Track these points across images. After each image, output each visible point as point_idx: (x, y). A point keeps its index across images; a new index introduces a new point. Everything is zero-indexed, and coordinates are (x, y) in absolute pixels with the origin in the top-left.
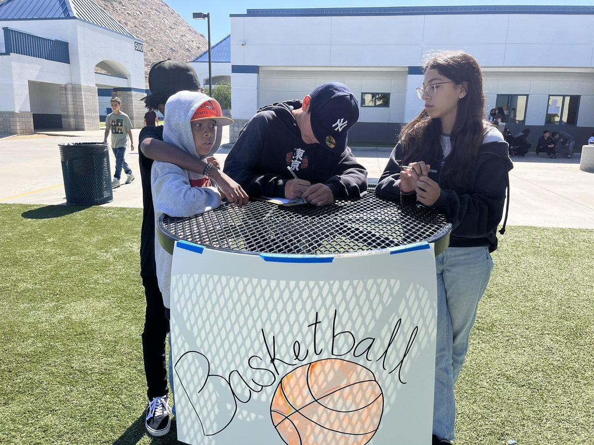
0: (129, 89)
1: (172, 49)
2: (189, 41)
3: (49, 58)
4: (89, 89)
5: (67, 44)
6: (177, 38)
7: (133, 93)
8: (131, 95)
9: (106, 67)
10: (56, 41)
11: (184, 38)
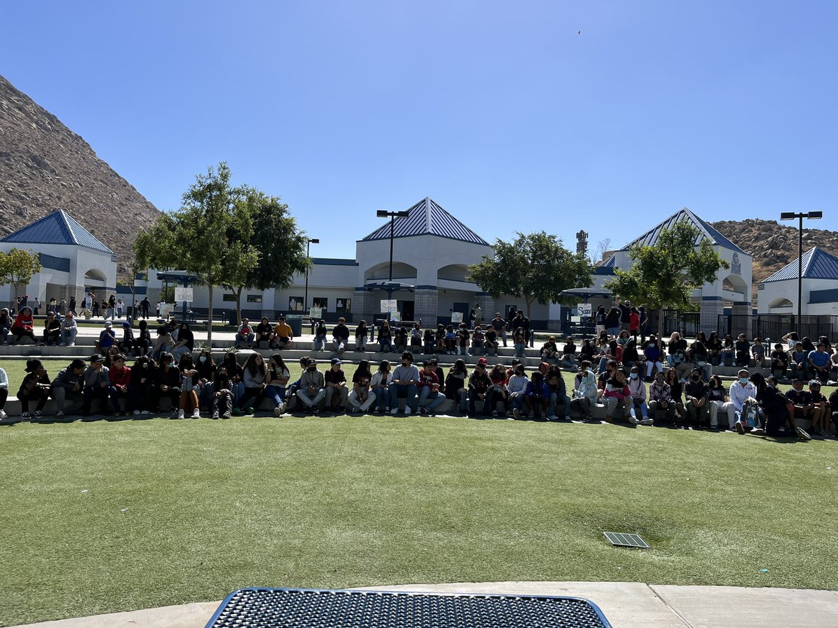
0: (105, 288)
1: (120, 231)
2: (145, 221)
3: (59, 269)
4: (80, 288)
5: (69, 260)
6: (128, 217)
7: (107, 291)
8: (105, 293)
9: (91, 274)
10: (64, 259)
11: (139, 218)
